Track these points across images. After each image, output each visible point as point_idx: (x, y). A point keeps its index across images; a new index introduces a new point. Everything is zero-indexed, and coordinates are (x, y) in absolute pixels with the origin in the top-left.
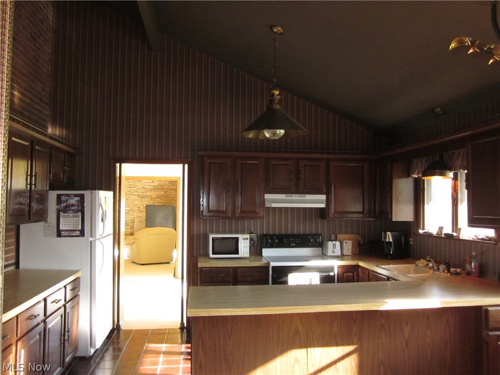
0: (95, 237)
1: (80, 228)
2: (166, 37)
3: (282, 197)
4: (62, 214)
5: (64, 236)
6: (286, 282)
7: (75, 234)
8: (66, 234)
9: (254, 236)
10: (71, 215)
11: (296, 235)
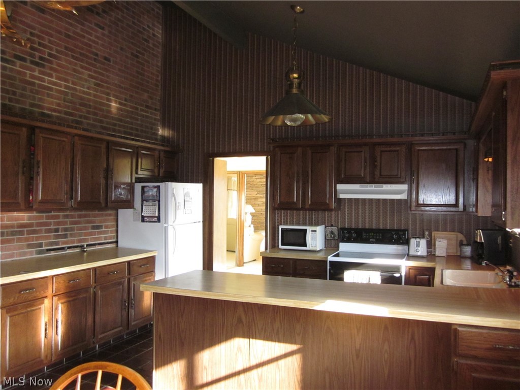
0: (168, 224)
1: (157, 215)
2: (250, 34)
3: (356, 187)
4: (145, 202)
5: (147, 222)
6: (342, 279)
7: (154, 220)
8: (148, 220)
9: (335, 229)
10: (151, 204)
11: (368, 229)
